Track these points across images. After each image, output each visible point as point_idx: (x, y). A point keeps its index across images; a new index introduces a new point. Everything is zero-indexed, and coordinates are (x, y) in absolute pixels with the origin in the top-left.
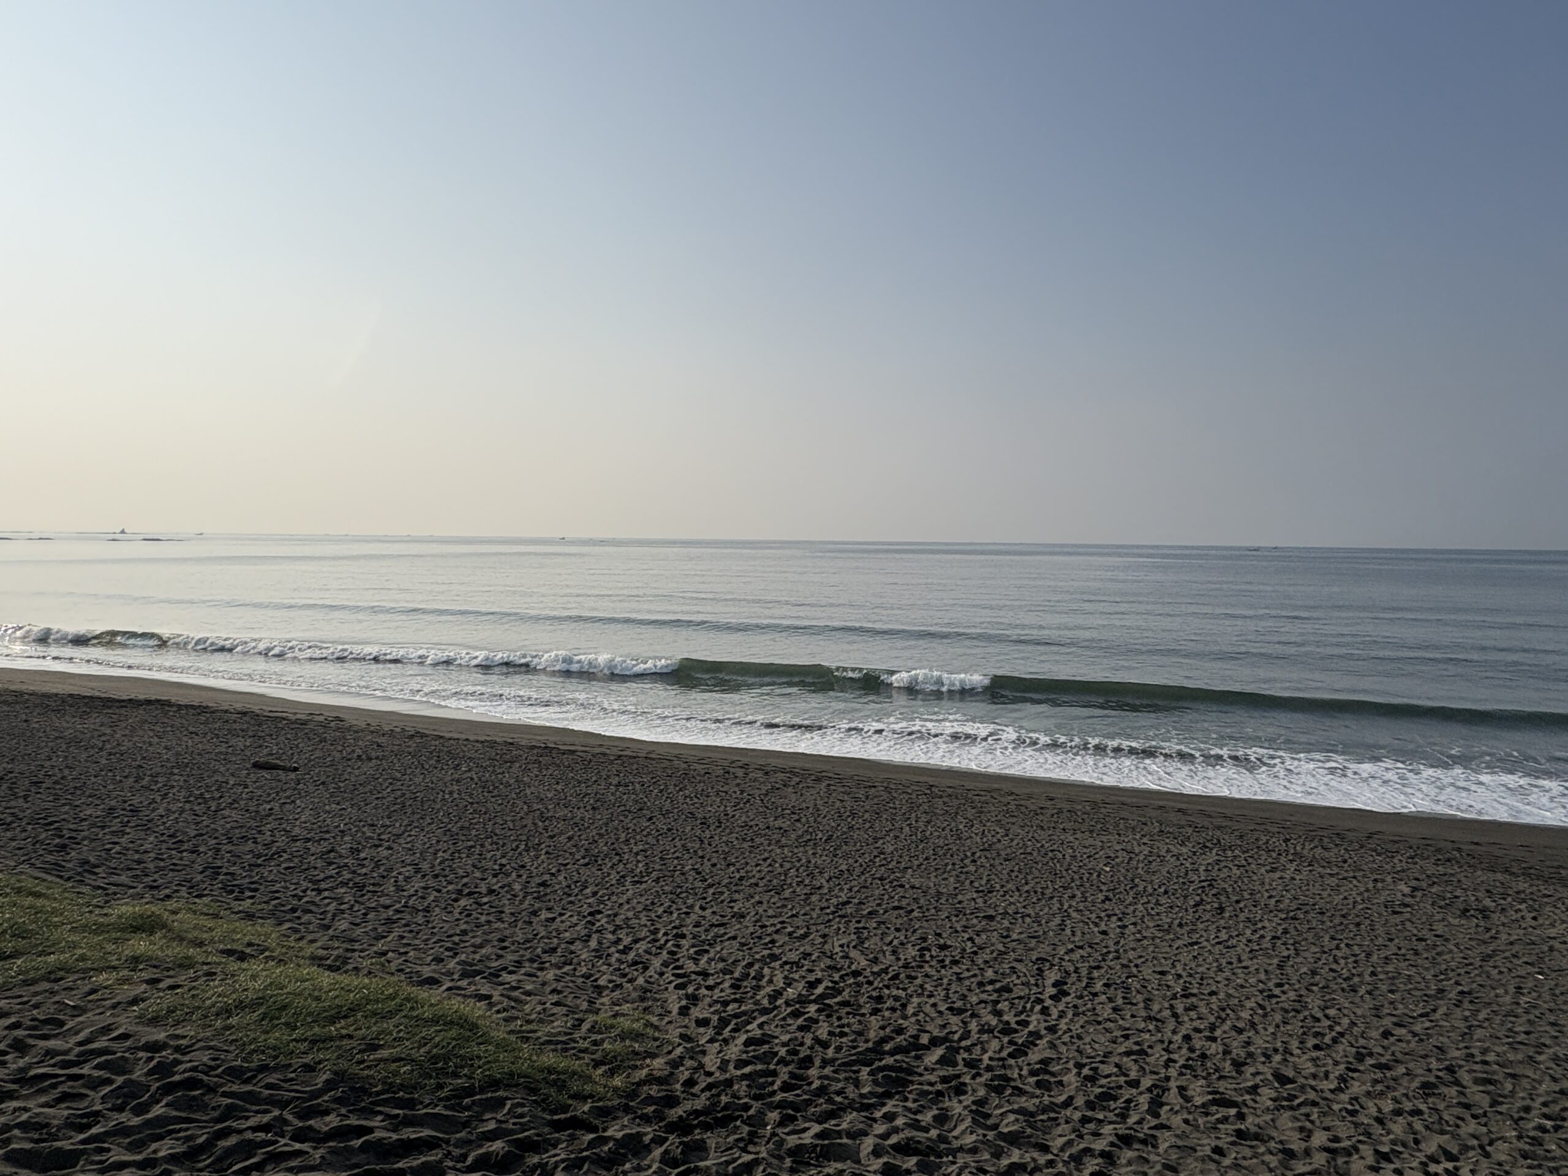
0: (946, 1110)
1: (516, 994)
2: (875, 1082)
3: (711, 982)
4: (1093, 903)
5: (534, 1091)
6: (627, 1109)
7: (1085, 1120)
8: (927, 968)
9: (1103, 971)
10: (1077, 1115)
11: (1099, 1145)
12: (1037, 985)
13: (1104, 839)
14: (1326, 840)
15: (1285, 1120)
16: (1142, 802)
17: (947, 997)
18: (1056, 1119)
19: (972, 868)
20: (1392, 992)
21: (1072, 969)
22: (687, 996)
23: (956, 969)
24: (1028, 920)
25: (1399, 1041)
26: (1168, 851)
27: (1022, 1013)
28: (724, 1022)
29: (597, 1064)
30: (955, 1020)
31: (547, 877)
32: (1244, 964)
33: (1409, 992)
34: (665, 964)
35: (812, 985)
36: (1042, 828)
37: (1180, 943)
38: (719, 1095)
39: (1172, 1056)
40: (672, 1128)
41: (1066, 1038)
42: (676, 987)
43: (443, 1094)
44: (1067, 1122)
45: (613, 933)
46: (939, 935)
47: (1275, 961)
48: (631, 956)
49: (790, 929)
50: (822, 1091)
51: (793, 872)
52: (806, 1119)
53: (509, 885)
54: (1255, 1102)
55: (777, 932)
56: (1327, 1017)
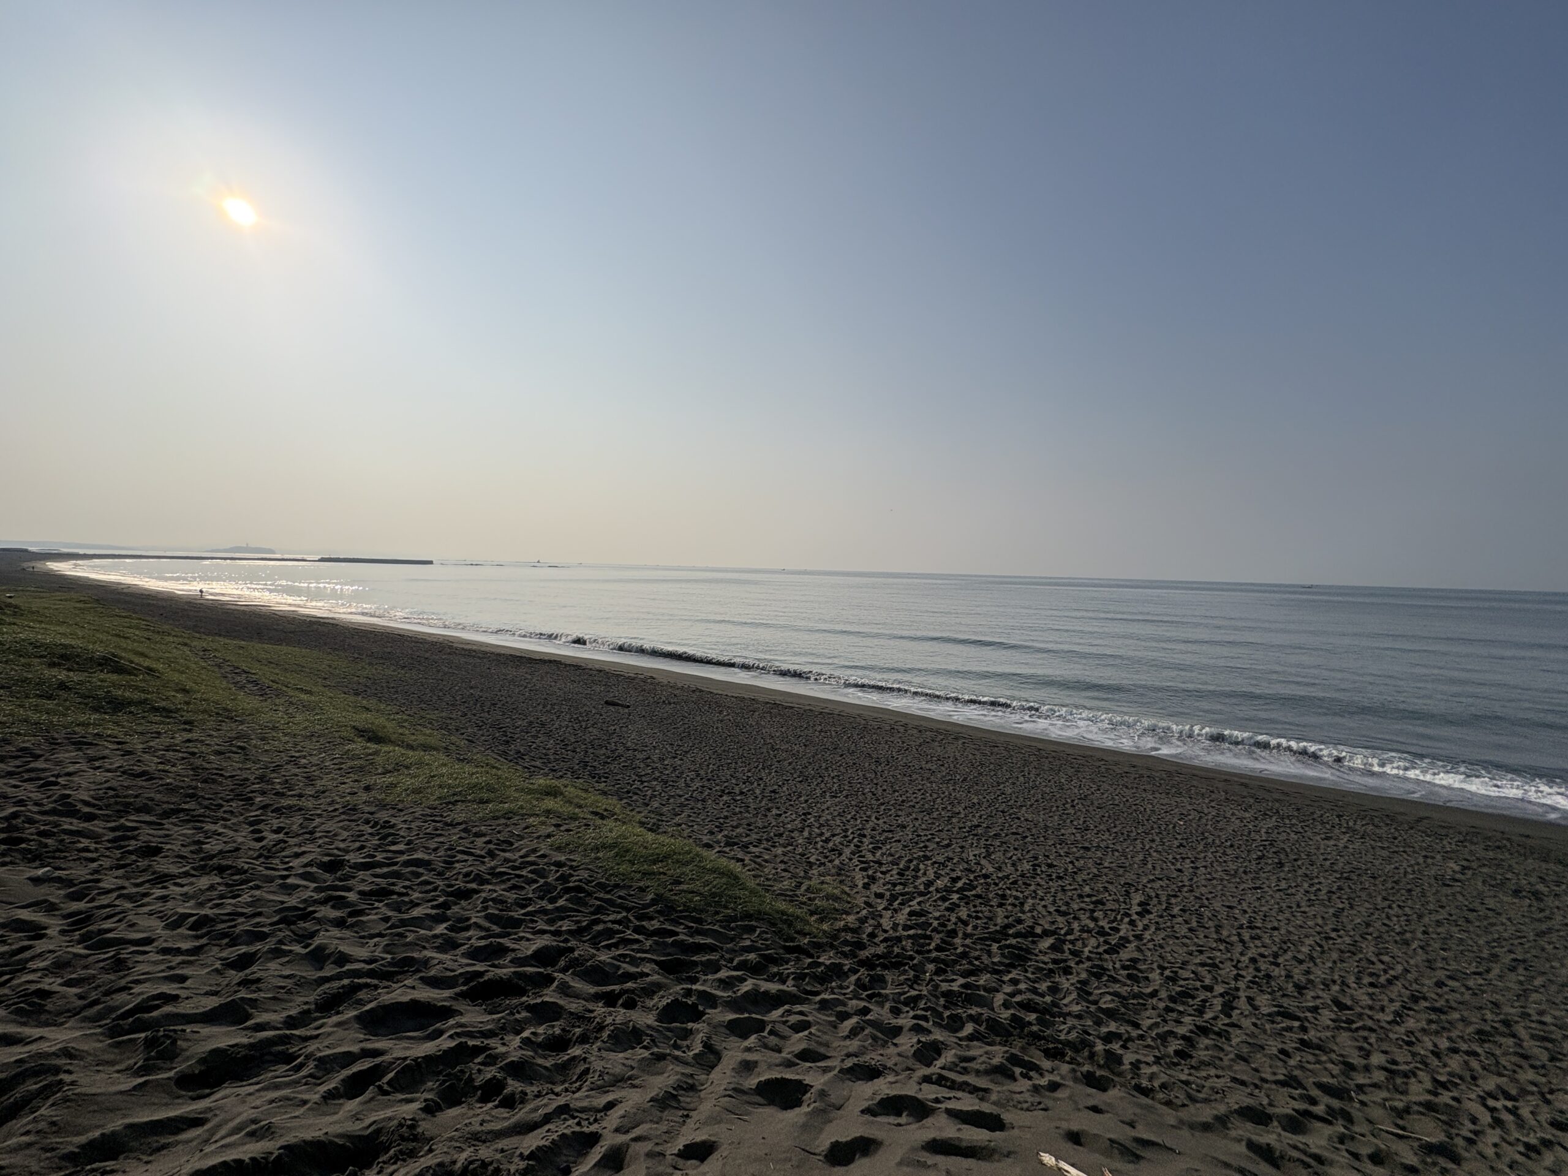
0: (1057, 983)
1: (759, 860)
2: (1003, 955)
3: (884, 869)
4: (1170, 847)
5: (774, 925)
6: (832, 946)
7: (1168, 1010)
8: (1038, 879)
9: (1179, 899)
10: (1162, 1005)
11: (1181, 1030)
12: (1125, 902)
13: (1178, 800)
14: (1376, 820)
15: (1344, 1037)
16: (1211, 775)
17: (1054, 902)
18: (1145, 1005)
19: (1072, 811)
20: (1444, 950)
21: (1153, 895)
22: (868, 877)
23: (1060, 883)
24: (1116, 854)
25: (1453, 991)
26: (1233, 814)
27: (1113, 921)
28: (894, 898)
29: (812, 913)
30: (1060, 919)
31: (776, 787)
32: (1302, 909)
33: (1462, 952)
34: (853, 853)
35: (955, 880)
36: (1127, 787)
37: (1245, 886)
38: (892, 946)
39: (1241, 972)
40: (863, 963)
41: (1150, 945)
42: (861, 869)
43: (718, 918)
44: (1153, 1009)
45: (818, 828)
46: (1048, 856)
47: (1331, 911)
48: (831, 845)
49: (937, 840)
50: (964, 955)
51: (939, 801)
52: (954, 973)
53: (752, 790)
54: (1316, 1019)
55: (928, 840)
56: (1382, 962)
